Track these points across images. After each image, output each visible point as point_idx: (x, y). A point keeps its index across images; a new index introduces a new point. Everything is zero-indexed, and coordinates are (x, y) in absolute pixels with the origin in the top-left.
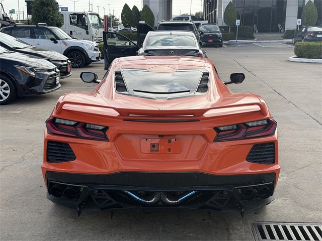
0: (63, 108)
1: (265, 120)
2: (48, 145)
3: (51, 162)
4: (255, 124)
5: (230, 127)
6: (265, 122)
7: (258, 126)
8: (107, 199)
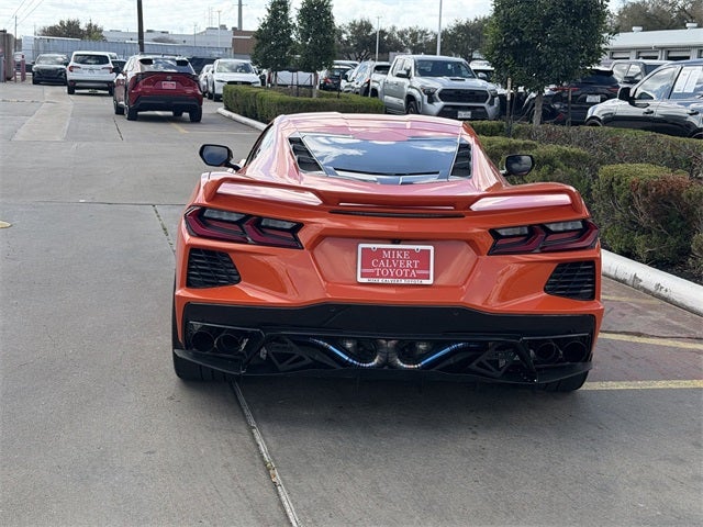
0: (220, 190)
1: (578, 220)
2: (191, 257)
3: (195, 287)
4: (561, 228)
5: (517, 231)
6: (579, 225)
7: (565, 231)
8: (293, 355)
